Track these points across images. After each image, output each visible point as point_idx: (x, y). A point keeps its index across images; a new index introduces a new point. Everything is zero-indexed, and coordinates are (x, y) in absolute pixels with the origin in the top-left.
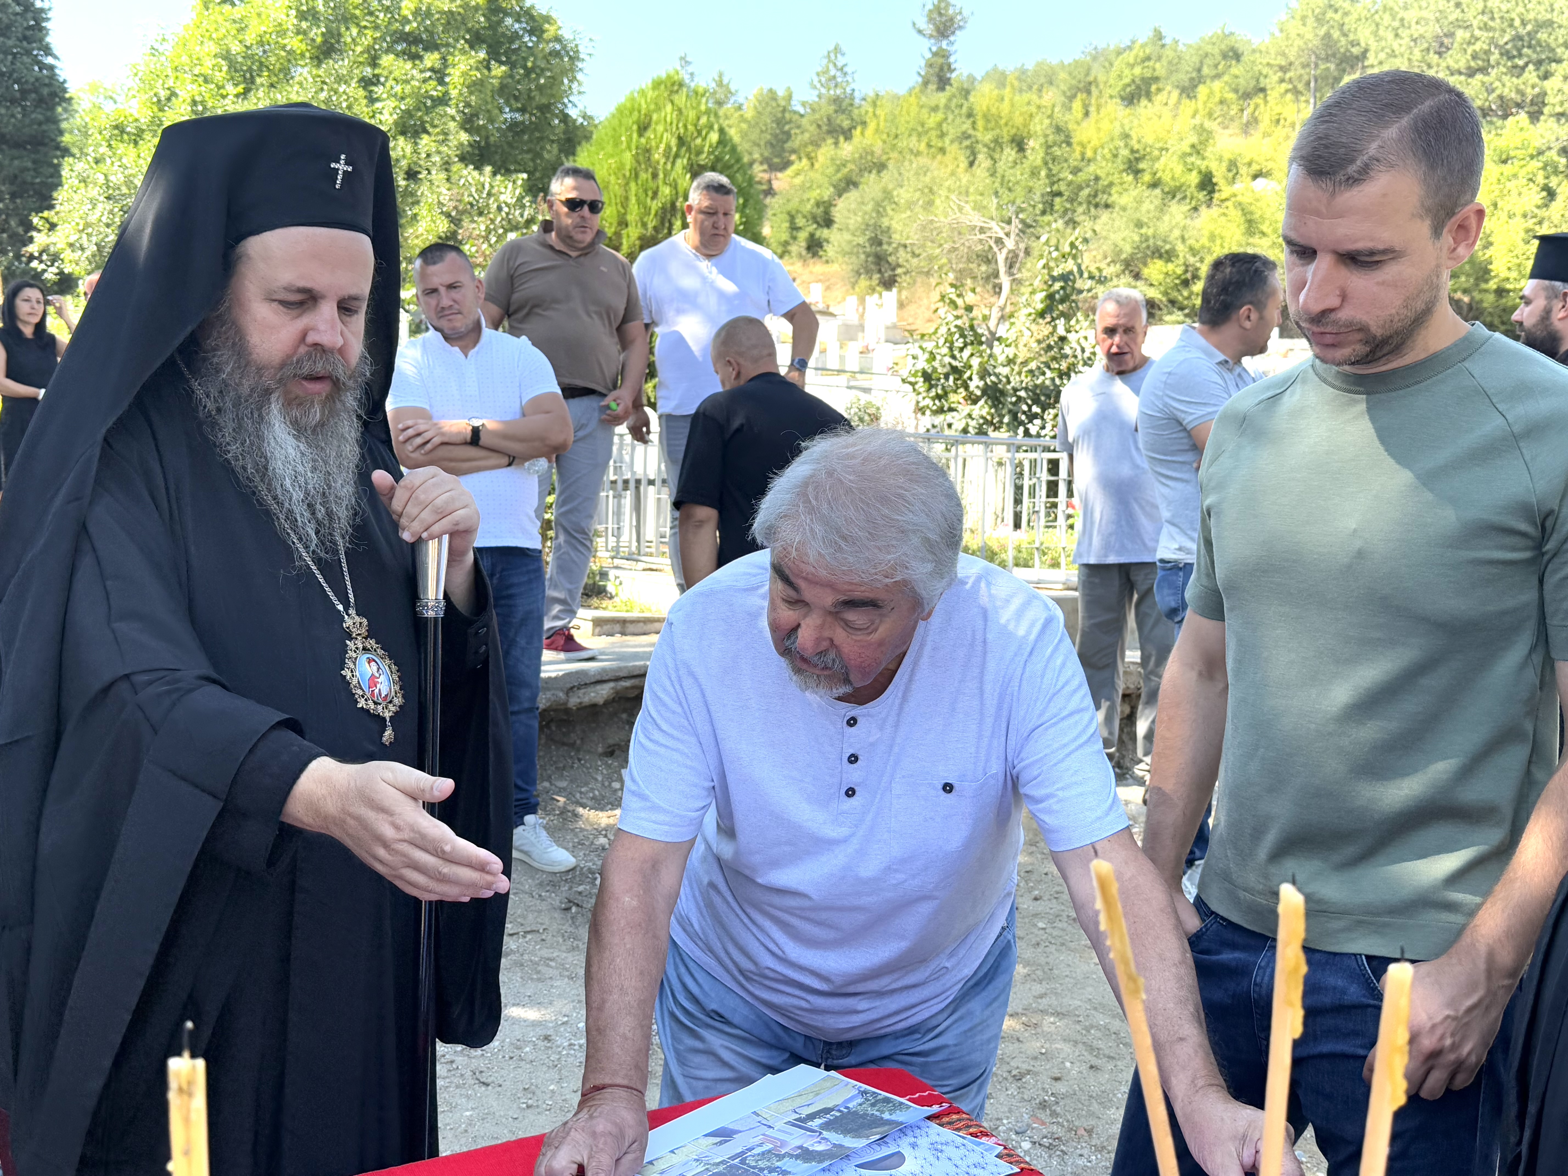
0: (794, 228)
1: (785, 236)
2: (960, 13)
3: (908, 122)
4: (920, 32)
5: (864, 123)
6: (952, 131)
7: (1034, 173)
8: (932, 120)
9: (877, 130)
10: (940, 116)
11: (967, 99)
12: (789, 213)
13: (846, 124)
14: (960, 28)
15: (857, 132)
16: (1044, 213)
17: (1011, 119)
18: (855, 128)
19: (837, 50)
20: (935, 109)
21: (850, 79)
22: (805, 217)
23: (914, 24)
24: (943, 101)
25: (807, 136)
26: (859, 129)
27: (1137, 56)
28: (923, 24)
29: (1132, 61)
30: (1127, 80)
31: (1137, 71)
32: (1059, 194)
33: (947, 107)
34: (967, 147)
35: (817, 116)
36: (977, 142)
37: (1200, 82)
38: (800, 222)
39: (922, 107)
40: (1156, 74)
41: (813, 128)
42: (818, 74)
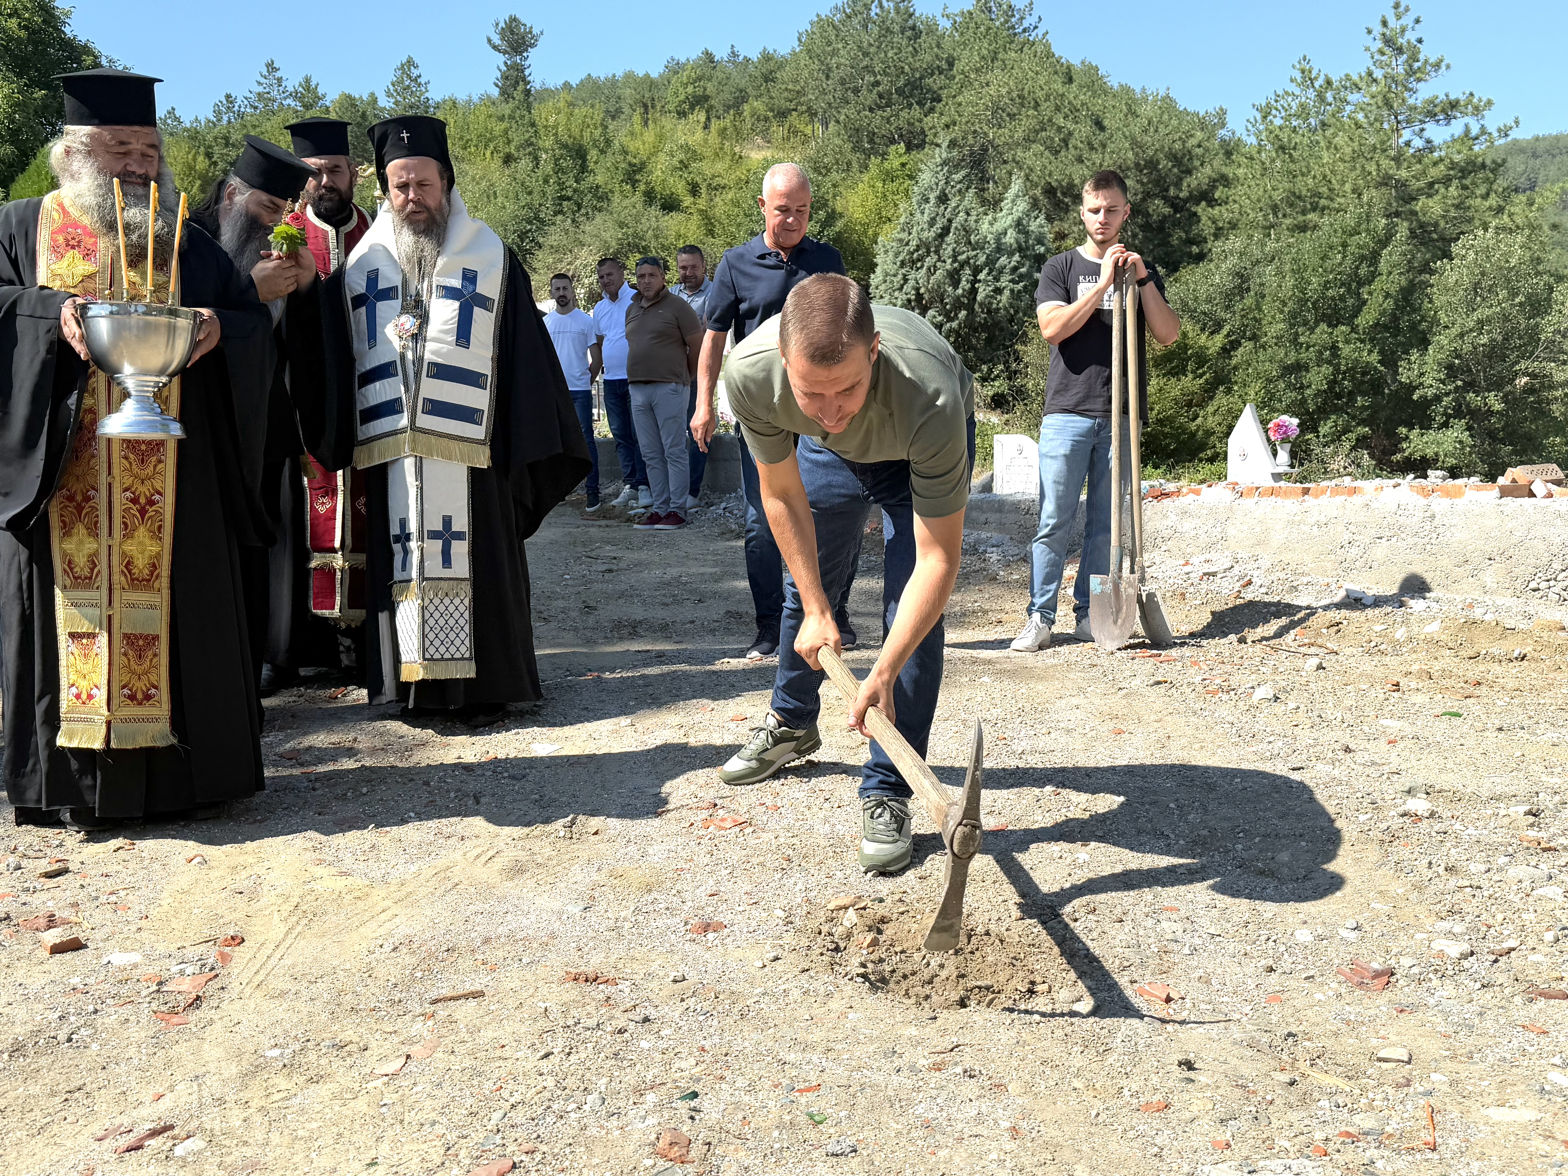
2: (531, 32)
4: (495, 48)
6: (517, 138)
8: (499, 127)
11: (529, 112)
14: (532, 45)
19: (410, 63)
21: (423, 89)
23: (489, 41)
27: (690, 77)
28: (497, 40)
30: (682, 97)
31: (691, 89)
34: (530, 154)
36: (539, 149)
39: (490, 116)
40: (707, 92)
42: (393, 85)
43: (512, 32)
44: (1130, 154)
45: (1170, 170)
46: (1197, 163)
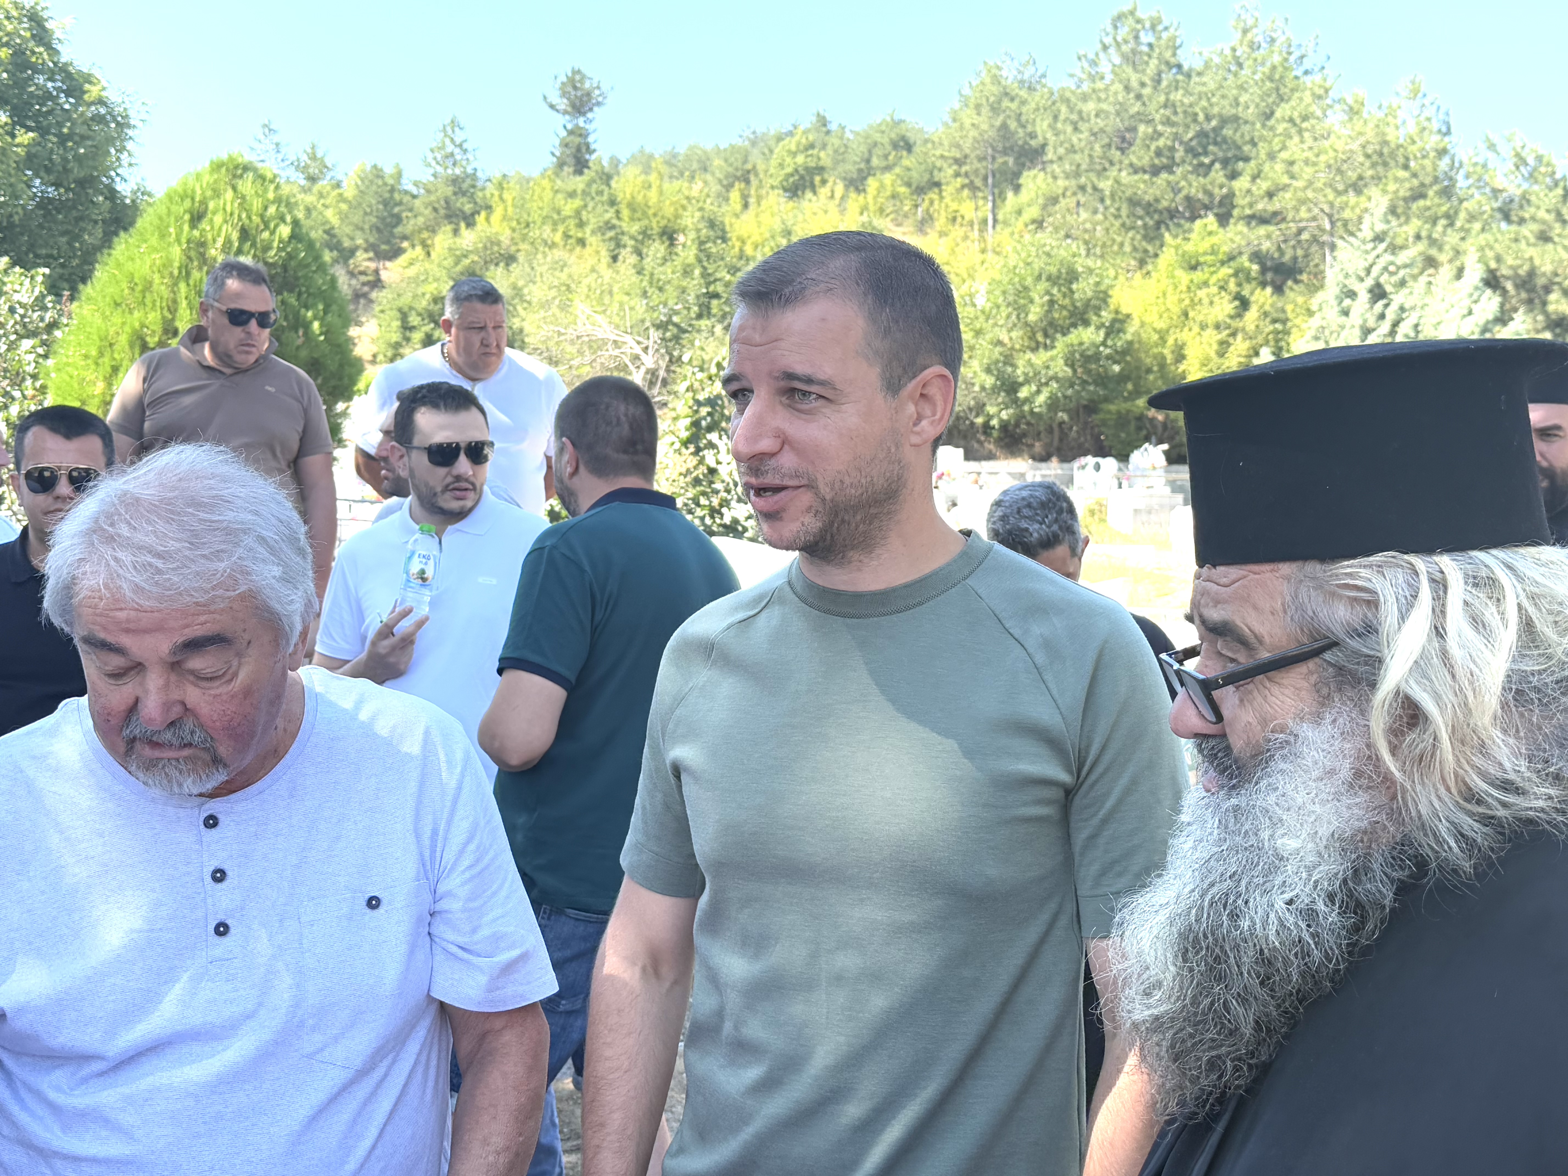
0: (407, 328)
1: (395, 337)
2: (598, 88)
3: (541, 209)
4: (552, 107)
5: (489, 208)
6: (593, 220)
7: (687, 272)
8: (569, 207)
9: (505, 218)
10: (577, 203)
11: (609, 186)
12: (400, 310)
13: (468, 208)
14: (598, 104)
15: (481, 219)
16: (699, 316)
17: (661, 209)
18: (479, 213)
21: (471, 158)
22: (419, 314)
23: (545, 98)
24: (581, 186)
25: (421, 220)
26: (483, 214)
27: (798, 144)
28: (556, 98)
29: (793, 148)
30: (789, 170)
31: (800, 159)
32: (716, 296)
33: (586, 193)
34: (611, 239)
35: (433, 198)
36: (623, 233)
37: (869, 174)
38: (414, 320)
39: (557, 192)
40: (821, 163)
41: (427, 212)
42: (432, 151)
43: (575, 88)
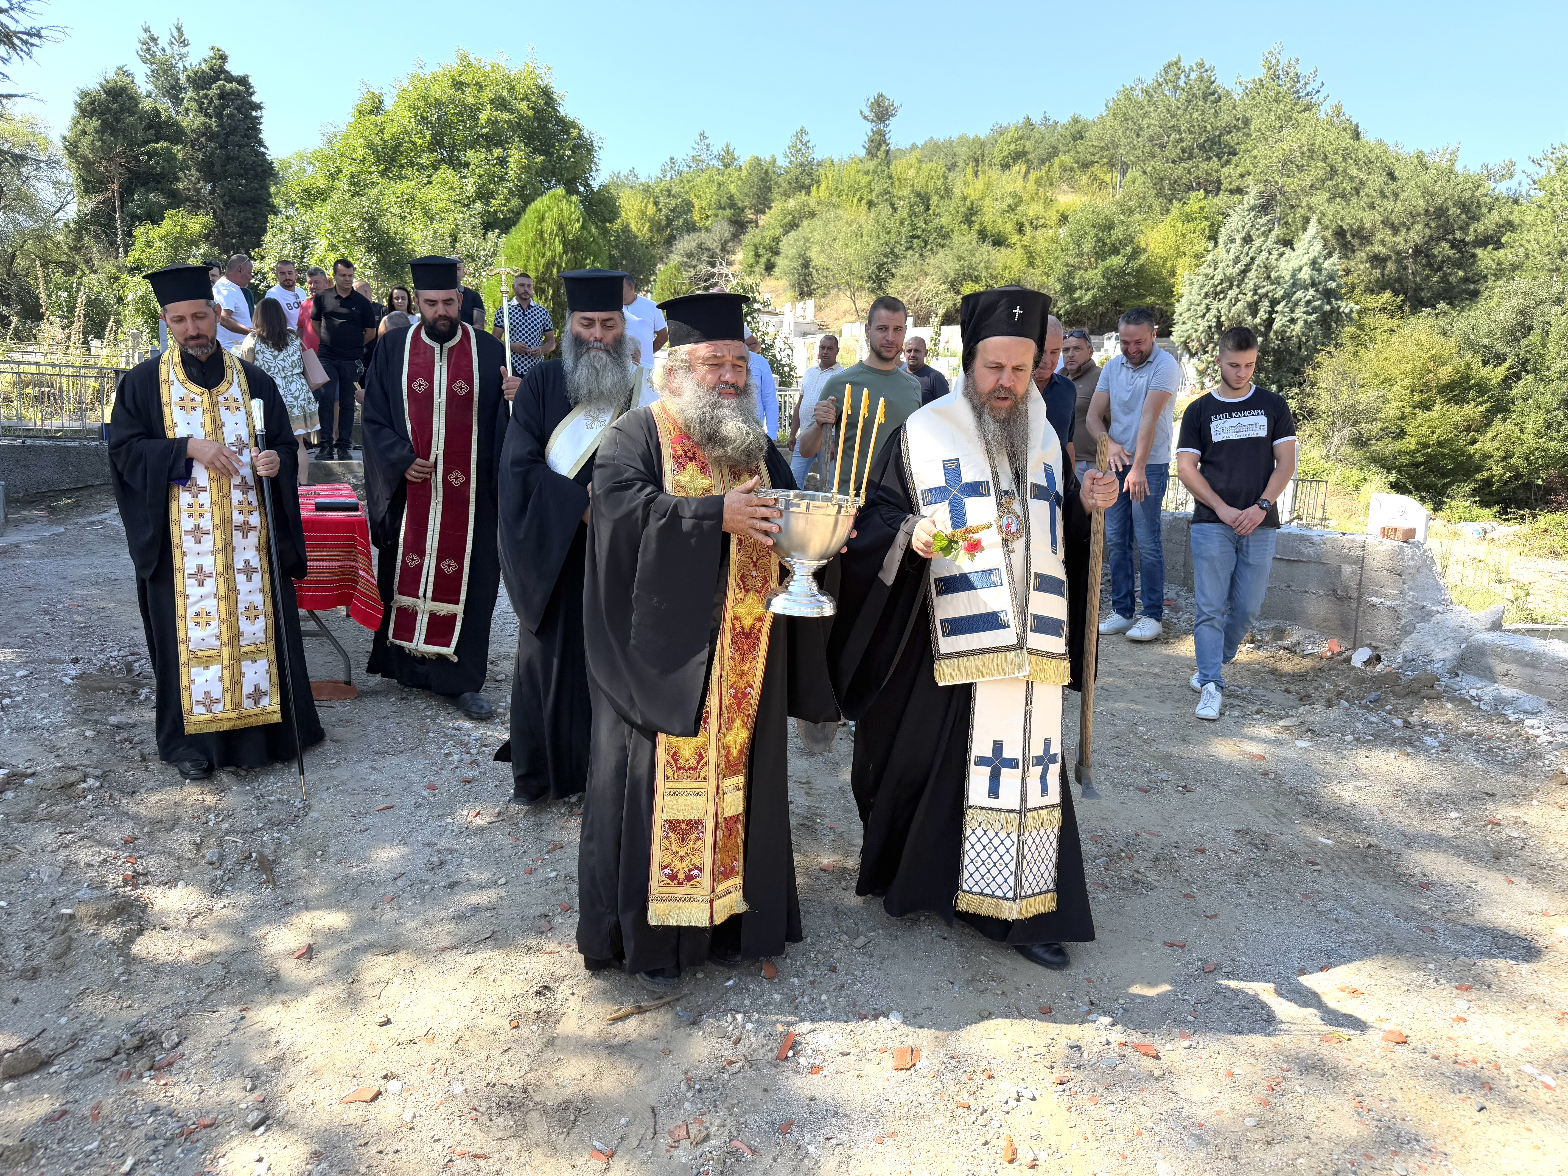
0: (758, 255)
1: (751, 258)
2: (893, 105)
3: (848, 182)
4: (865, 118)
5: (818, 182)
6: (876, 188)
8: (864, 180)
9: (827, 187)
10: (869, 178)
11: (889, 167)
12: (754, 243)
13: (807, 182)
14: (893, 115)
15: (814, 188)
18: (813, 185)
19: (803, 131)
20: (867, 173)
21: (811, 151)
22: (764, 248)
23: (861, 112)
24: (872, 168)
25: (782, 189)
26: (815, 186)
27: (1012, 137)
28: (867, 113)
29: (1009, 140)
30: (1006, 153)
31: (1013, 147)
33: (875, 172)
34: (887, 199)
35: (789, 176)
36: (894, 196)
38: (761, 251)
39: (858, 171)
40: (1026, 149)
41: (786, 184)
42: (789, 148)
43: (879, 105)
44: (1421, 202)
45: (1458, 216)
46: (1485, 210)
